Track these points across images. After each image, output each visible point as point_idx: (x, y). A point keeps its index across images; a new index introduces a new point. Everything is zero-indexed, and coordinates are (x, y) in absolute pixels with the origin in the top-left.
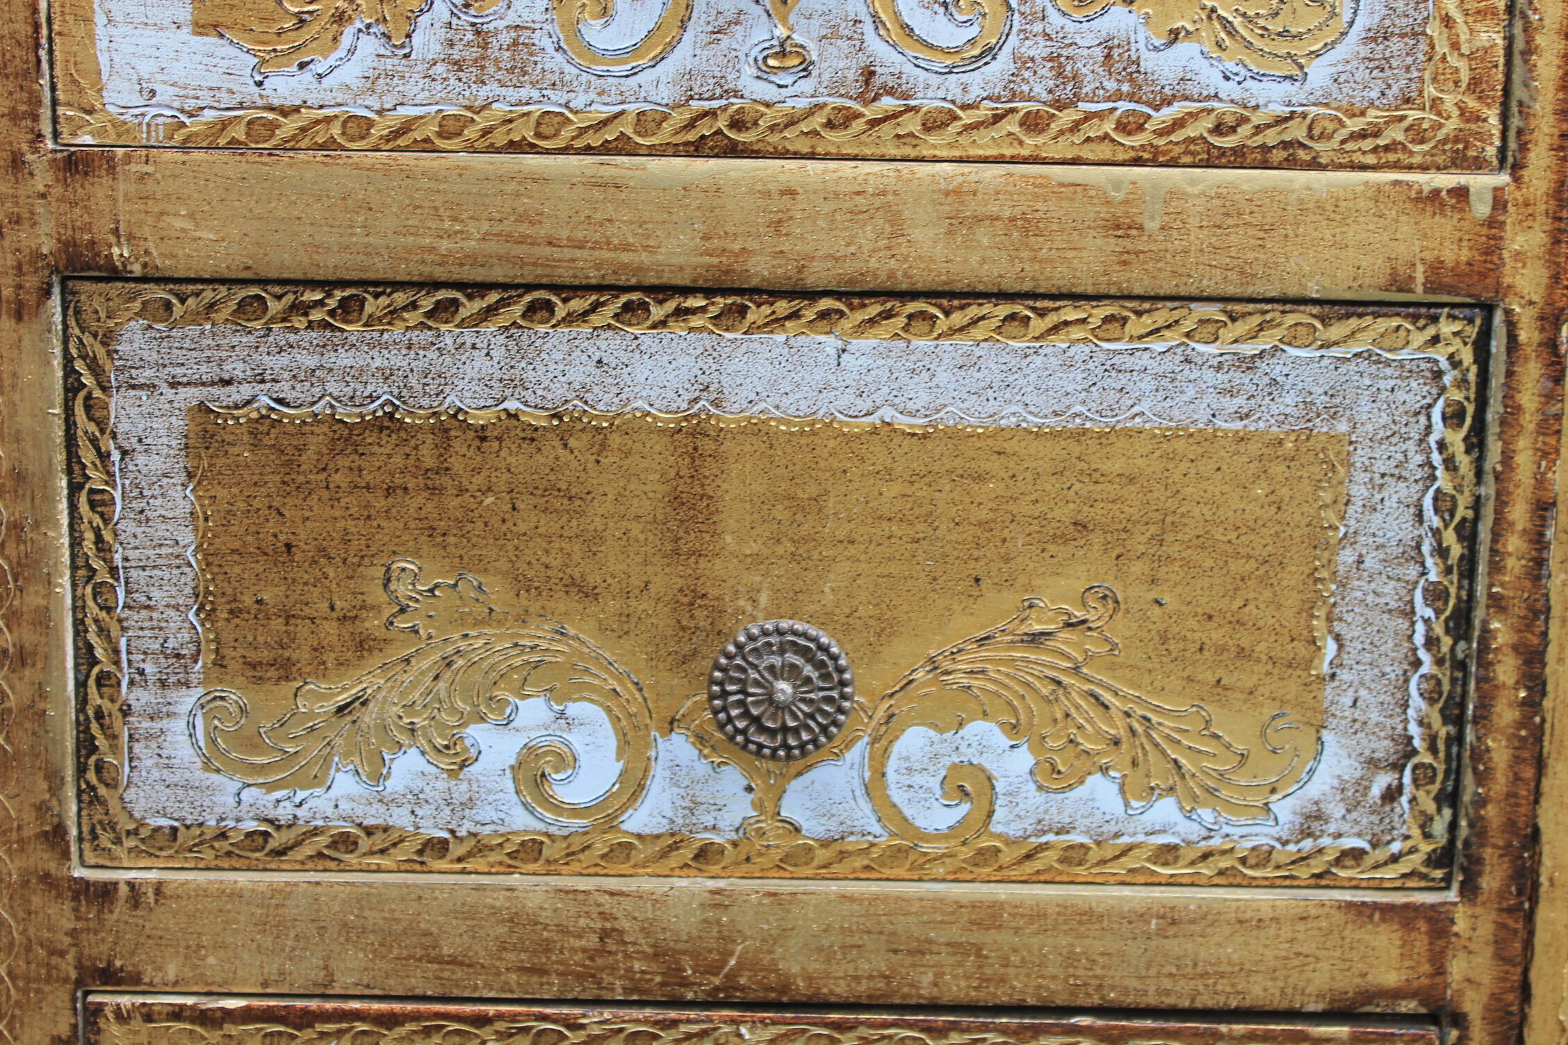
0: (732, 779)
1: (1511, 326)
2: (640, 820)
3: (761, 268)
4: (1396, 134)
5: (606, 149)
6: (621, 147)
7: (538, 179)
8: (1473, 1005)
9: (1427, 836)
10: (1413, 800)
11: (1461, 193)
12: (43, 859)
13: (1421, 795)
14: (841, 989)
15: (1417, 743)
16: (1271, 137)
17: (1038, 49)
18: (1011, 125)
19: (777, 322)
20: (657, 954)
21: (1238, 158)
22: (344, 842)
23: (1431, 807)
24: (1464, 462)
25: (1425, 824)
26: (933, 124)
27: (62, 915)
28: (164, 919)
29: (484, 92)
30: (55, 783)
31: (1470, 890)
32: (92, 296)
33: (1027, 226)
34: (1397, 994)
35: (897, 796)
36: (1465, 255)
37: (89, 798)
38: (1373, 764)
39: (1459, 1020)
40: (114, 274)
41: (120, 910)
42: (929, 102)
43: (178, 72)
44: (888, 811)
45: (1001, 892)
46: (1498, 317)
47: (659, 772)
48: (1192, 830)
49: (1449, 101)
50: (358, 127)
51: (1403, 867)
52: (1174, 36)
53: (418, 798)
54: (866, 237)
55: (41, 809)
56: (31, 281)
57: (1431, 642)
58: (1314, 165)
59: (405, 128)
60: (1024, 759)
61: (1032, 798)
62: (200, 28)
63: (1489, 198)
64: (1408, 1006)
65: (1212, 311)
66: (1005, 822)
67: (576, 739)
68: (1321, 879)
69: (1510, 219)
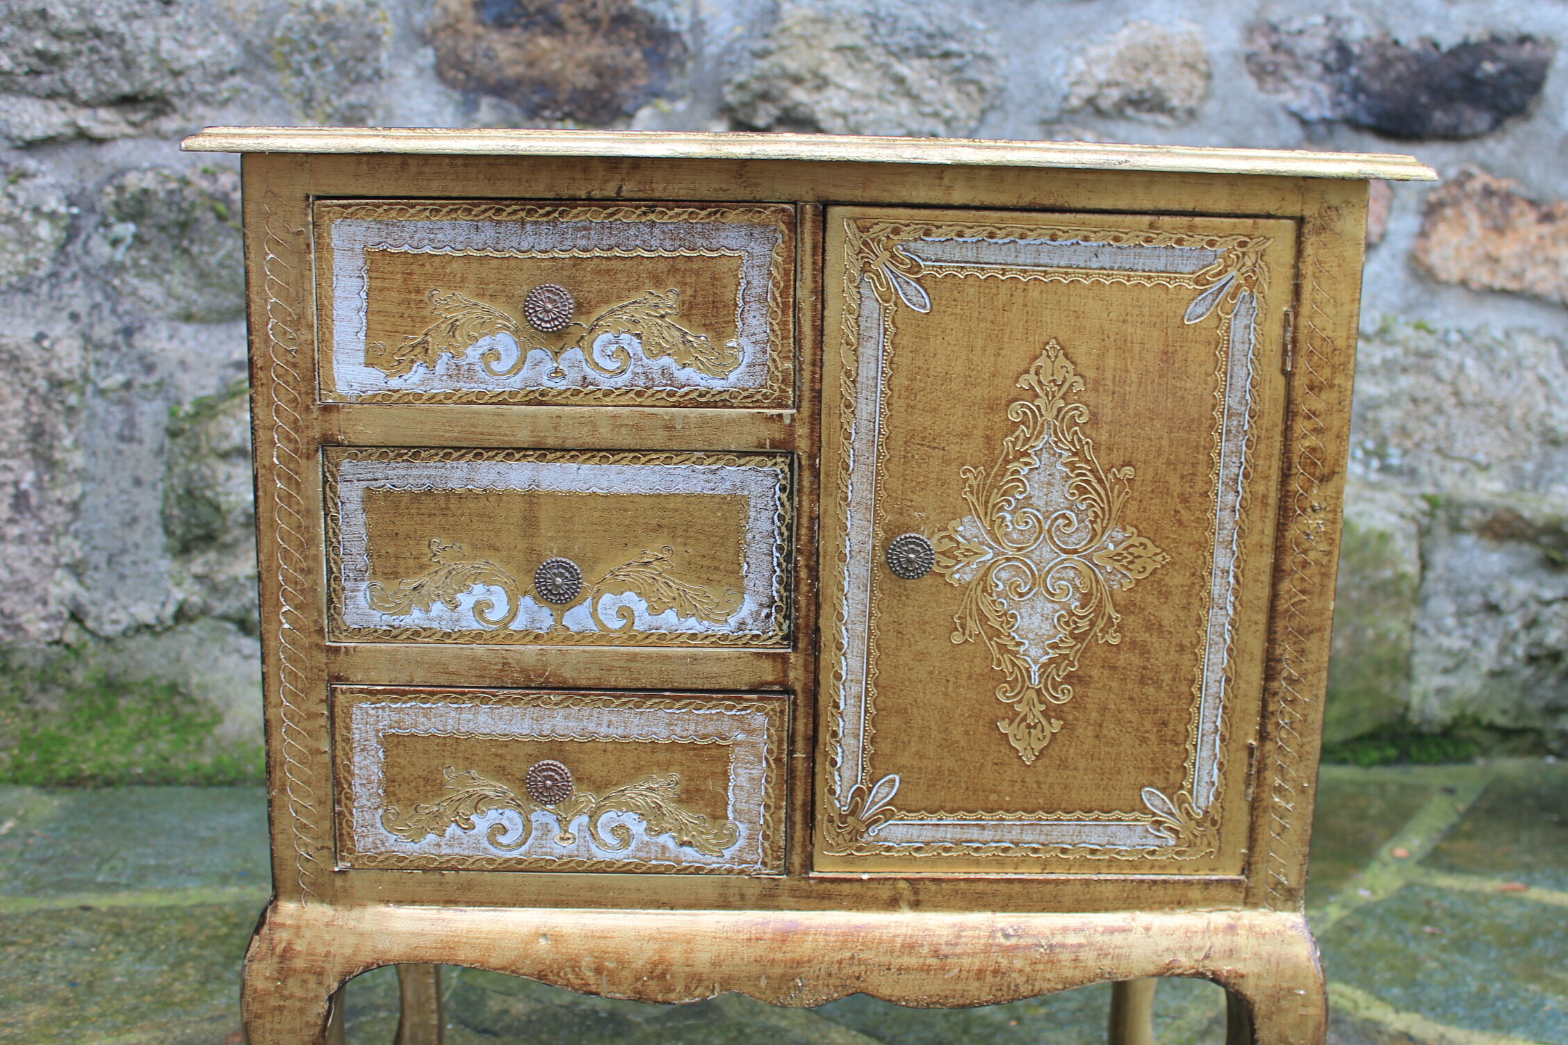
0: (546, 612)
1: (800, 459)
2: (515, 625)
3: (551, 442)
4: (759, 397)
5: (499, 403)
6: (504, 402)
7: (478, 413)
8: (798, 687)
9: (781, 630)
10: (776, 618)
11: (780, 416)
12: (316, 639)
13: (778, 616)
14: (584, 683)
15: (776, 598)
16: (717, 398)
17: (640, 370)
18: (632, 395)
19: (557, 459)
20: (522, 671)
21: (707, 405)
22: (416, 633)
23: (781, 620)
24: (787, 504)
25: (780, 625)
26: (607, 394)
27: (322, 658)
28: (357, 660)
29: (459, 385)
30: (320, 615)
31: (795, 648)
32: (332, 452)
33: (638, 428)
34: (772, 683)
35: (601, 617)
36: (782, 436)
37: (331, 618)
38: (762, 605)
39: (794, 692)
40: (339, 445)
41: (342, 656)
42: (605, 387)
43: (360, 379)
44: (598, 622)
45: (637, 649)
46: (795, 457)
47: (521, 609)
48: (702, 629)
49: (776, 386)
50: (418, 396)
51: (773, 641)
52: (684, 366)
53: (441, 618)
54: (585, 431)
55: (316, 622)
56: (312, 447)
57: (779, 565)
58: (732, 407)
59: (434, 396)
60: (644, 604)
61: (647, 618)
62: (367, 365)
63: (790, 418)
64: (776, 688)
65: (701, 454)
66: (638, 626)
67: (493, 599)
68: (746, 645)
69: (797, 424)
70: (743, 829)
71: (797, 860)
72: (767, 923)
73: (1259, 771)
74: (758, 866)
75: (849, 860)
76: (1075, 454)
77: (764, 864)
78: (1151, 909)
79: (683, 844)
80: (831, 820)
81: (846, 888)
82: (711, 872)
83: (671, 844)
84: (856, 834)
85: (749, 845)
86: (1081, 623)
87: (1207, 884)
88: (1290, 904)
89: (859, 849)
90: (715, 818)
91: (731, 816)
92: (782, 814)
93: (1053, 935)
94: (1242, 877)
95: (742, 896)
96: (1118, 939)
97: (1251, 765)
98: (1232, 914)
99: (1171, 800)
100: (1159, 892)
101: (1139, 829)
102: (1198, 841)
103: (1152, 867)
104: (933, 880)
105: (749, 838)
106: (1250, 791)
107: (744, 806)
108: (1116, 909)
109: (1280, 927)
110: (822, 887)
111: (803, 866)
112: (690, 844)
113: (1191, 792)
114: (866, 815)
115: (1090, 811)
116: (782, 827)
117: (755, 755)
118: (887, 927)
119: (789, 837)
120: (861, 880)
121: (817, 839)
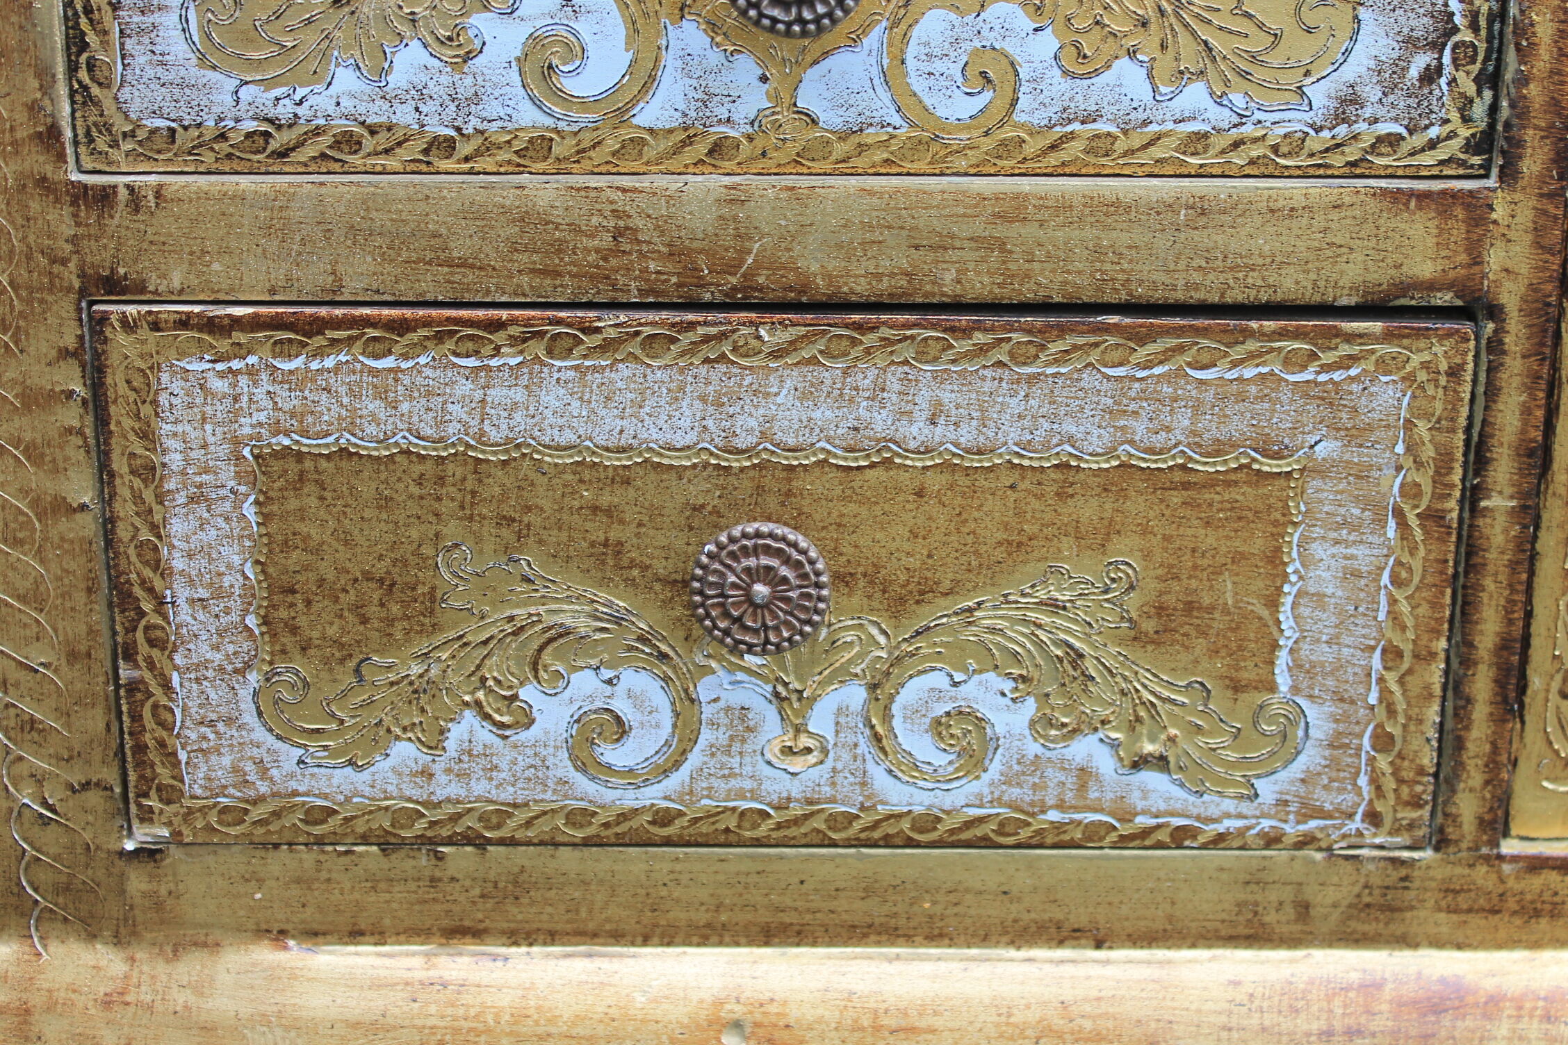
0: (746, 68)
2: (650, 114)
8: (1510, 297)
9: (1466, 120)
10: (1453, 81)
12: (37, 161)
13: (1461, 76)
14: (861, 288)
15: (1458, 19)
20: (673, 253)
22: (348, 142)
23: (1471, 89)
25: (1465, 106)
27: (61, 221)
28: (165, 224)
30: (47, 88)
31: (1509, 175)
34: (1432, 286)
35: (918, 84)
37: (81, 97)
38: (1410, 43)
39: (1495, 312)
41: (120, 216)
44: (905, 101)
45: (1026, 184)
47: (670, 61)
48: (1223, 117)
51: (1441, 153)
53: (421, 93)
55: (33, 108)
60: (1048, 43)
61: (1058, 85)
64: (1444, 298)
66: (1029, 111)
67: (583, 27)
68: (1355, 169)
70: (1320, 719)
71: (1469, 807)
72: (1370, 988)
74: (1357, 823)
77: (1373, 818)
79: (1139, 763)
82: (1219, 840)
83: (1106, 763)
85: (1333, 764)
90: (1237, 687)
91: (1283, 681)
92: (1435, 675)
95: (1304, 909)
105: (1335, 744)
107: (1325, 654)
110: (1536, 882)
111: (1484, 825)
112: (1161, 763)
116: (1432, 713)
117: (1366, 503)
119: (1452, 741)
121: (1528, 744)
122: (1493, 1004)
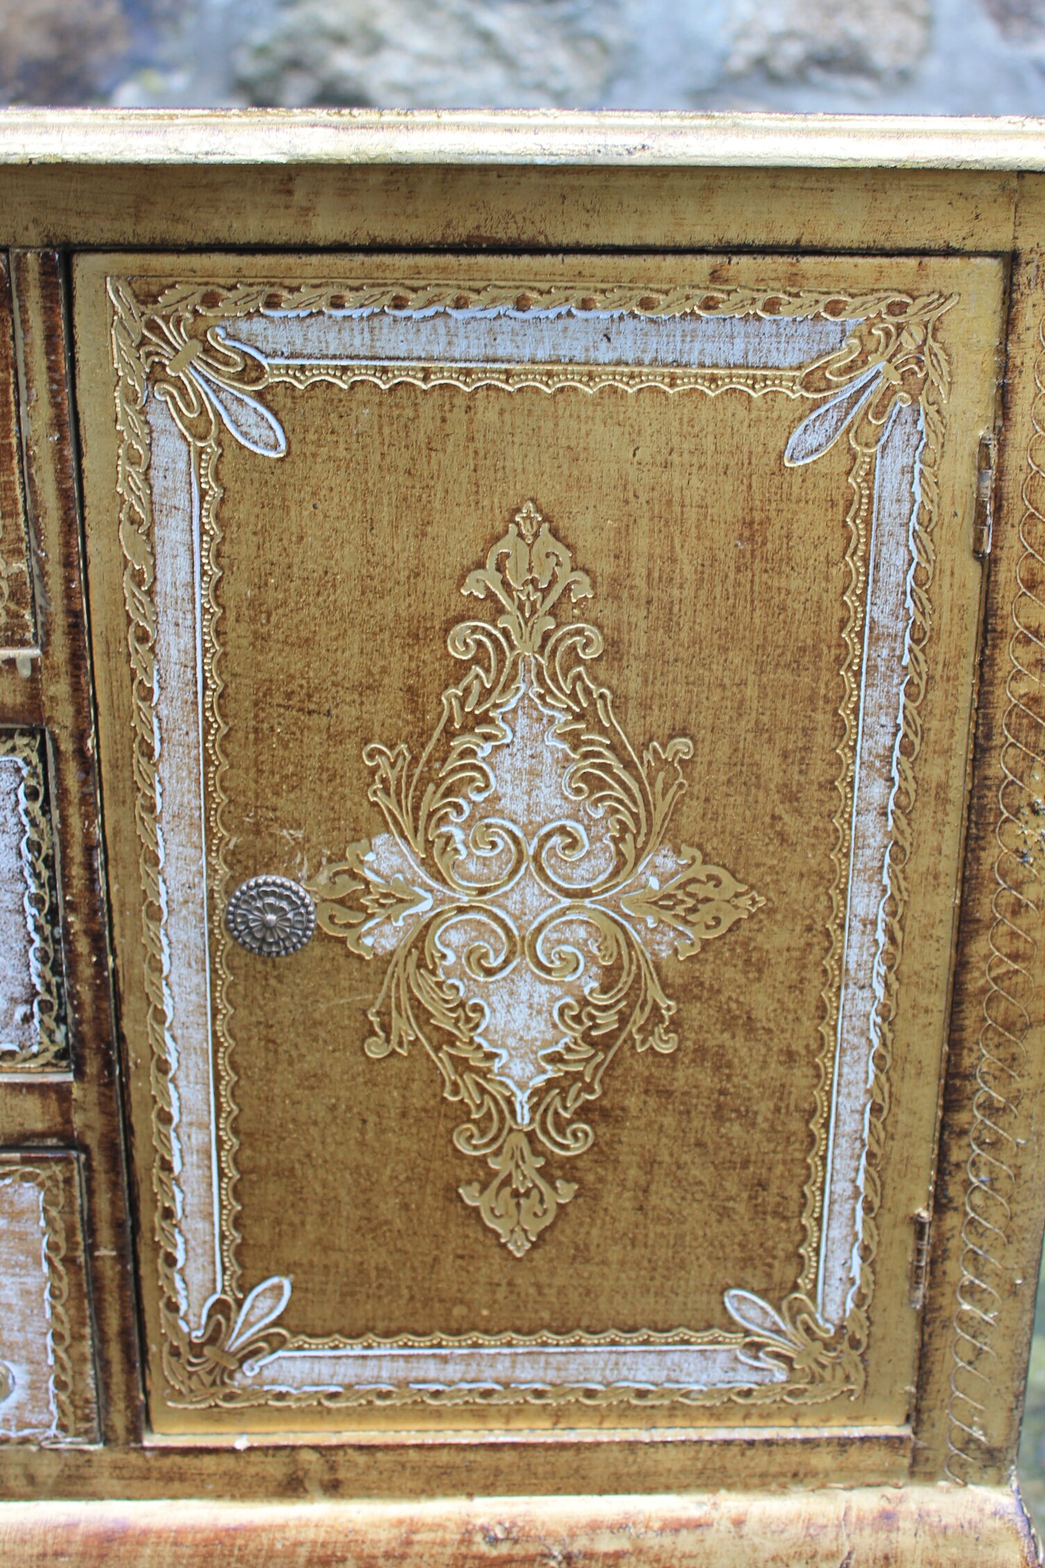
1: (55, 740)
8: (92, 1140)
9: (53, 1042)
10: (41, 1022)
11: (11, 662)
13: (46, 1018)
15: (39, 988)
23: (53, 1025)
24: (42, 821)
25: (50, 1034)
31: (80, 1074)
34: (44, 1133)
36: (19, 700)
38: (13, 1001)
39: (85, 1149)
46: (47, 736)
51: (41, 1060)
57: (38, 929)
63: (29, 665)
64: (53, 1140)
69: (44, 676)
70: (20, 1373)
71: (119, 1421)
72: (71, 1526)
73: (933, 1262)
74: (53, 1431)
75: (213, 1415)
76: (578, 717)
77: (63, 1427)
78: (746, 1488)
80: (175, 1352)
81: (208, 1462)
84: (221, 1375)
85: (33, 1398)
86: (601, 1018)
87: (844, 1444)
88: (991, 1472)
89: (230, 1397)
92: (87, 1347)
93: (573, 1536)
94: (906, 1431)
95: (31, 1479)
96: (686, 1542)
97: (919, 1252)
98: (890, 1491)
99: (778, 1309)
100: (760, 1460)
101: (722, 1359)
102: (827, 1374)
103: (747, 1416)
104: (360, 1448)
105: (33, 1386)
106: (920, 1293)
108: (683, 1488)
109: (973, 1515)
110: (167, 1462)
111: (131, 1428)
113: (812, 1295)
114: (235, 1343)
115: (633, 1329)
116: (89, 1370)
117: (27, 1253)
118: (283, 1527)
119: (104, 1385)
120: (232, 1451)
121: (154, 1382)
122: (143, 1537)
